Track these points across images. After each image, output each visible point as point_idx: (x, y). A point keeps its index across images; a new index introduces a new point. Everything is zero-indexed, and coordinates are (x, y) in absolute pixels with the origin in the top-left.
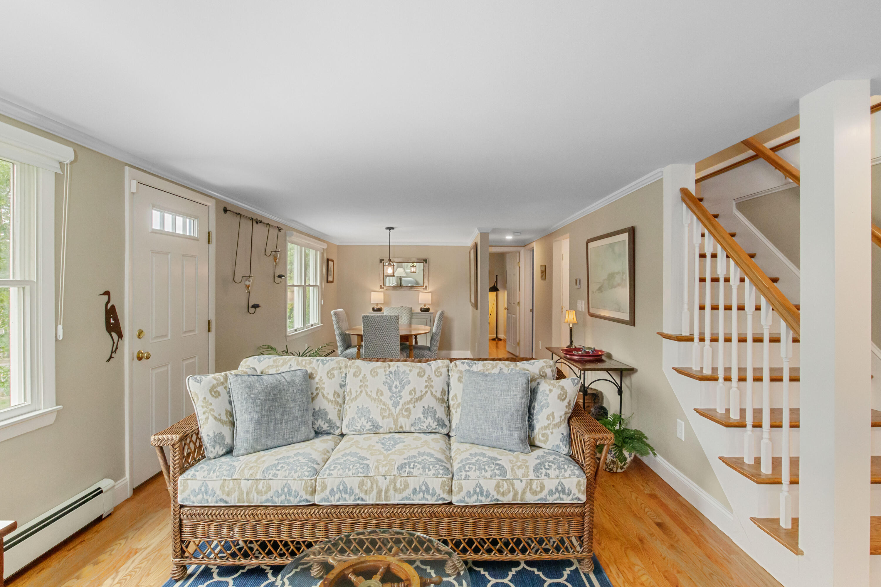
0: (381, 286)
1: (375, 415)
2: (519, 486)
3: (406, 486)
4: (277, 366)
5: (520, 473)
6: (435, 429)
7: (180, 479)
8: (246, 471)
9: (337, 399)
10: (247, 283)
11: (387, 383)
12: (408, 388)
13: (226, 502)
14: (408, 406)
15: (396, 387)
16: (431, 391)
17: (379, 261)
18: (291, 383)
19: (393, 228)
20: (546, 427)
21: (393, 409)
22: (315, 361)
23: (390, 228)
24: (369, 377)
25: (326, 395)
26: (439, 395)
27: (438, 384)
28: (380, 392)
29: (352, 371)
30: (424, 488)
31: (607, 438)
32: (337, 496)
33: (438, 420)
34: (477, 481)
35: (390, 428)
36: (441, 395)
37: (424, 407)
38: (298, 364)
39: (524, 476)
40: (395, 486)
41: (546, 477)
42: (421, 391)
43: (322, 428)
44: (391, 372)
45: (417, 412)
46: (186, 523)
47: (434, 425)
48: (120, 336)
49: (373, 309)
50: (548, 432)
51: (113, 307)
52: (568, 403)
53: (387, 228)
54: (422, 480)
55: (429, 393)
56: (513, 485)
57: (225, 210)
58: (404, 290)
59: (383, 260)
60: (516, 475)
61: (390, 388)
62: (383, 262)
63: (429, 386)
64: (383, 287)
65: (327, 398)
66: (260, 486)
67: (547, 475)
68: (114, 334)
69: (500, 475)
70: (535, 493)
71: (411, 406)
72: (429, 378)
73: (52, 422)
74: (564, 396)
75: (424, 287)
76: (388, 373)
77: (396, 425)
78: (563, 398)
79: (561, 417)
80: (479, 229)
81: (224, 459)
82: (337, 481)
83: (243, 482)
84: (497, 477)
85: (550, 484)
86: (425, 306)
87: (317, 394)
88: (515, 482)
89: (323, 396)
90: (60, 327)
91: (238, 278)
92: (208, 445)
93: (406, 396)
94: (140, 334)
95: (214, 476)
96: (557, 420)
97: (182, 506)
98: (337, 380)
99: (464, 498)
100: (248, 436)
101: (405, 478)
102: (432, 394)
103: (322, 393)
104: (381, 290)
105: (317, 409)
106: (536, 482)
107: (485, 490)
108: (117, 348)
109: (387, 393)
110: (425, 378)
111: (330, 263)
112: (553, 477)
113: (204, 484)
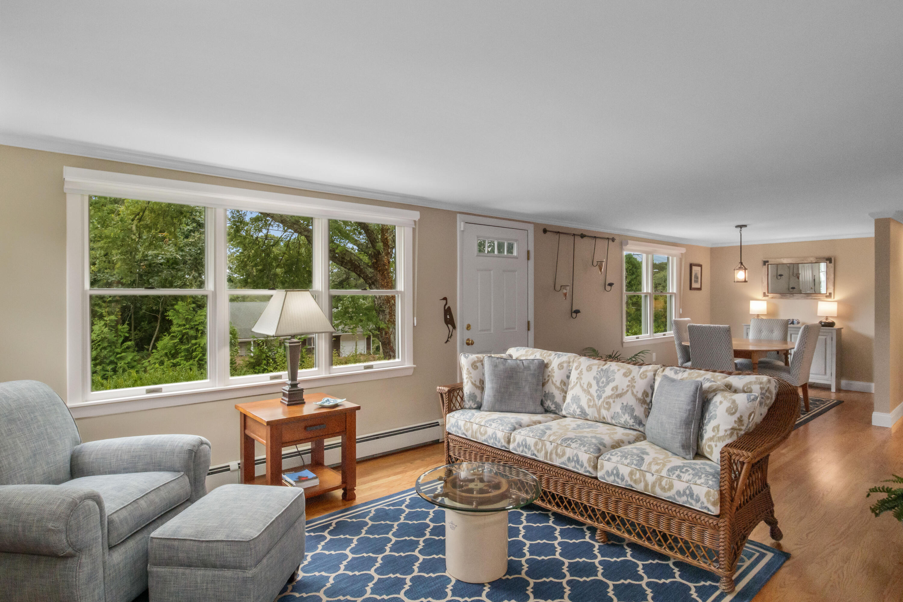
0: (764, 293)
1: (584, 403)
2: (650, 479)
3: (564, 454)
4: (527, 355)
5: (654, 468)
6: (633, 426)
7: (448, 415)
8: (478, 419)
9: (563, 387)
10: (565, 291)
11: (597, 378)
12: (611, 385)
13: (466, 435)
14: (609, 400)
15: (603, 383)
16: (632, 391)
17: (761, 263)
18: (527, 368)
20: (711, 439)
21: (596, 400)
22: (554, 354)
23: (741, 227)
24: (584, 371)
25: (554, 382)
26: (640, 395)
27: (641, 385)
28: (590, 385)
29: (575, 365)
30: (575, 459)
31: (744, 455)
32: (521, 449)
33: (635, 418)
34: (615, 465)
35: (595, 417)
36: (643, 395)
37: (623, 404)
38: (541, 355)
39: (657, 471)
40: (556, 452)
41: (677, 478)
42: (623, 389)
43: (550, 407)
44: (602, 370)
45: (617, 408)
46: (451, 444)
47: (631, 422)
48: (454, 327)
50: (713, 444)
51: (449, 308)
52: (738, 418)
53: (737, 227)
54: (575, 452)
55: (630, 392)
56: (644, 476)
57: (545, 231)
58: (797, 299)
59: (768, 262)
60: (650, 469)
61: (598, 383)
62: (767, 264)
63: (631, 386)
64: (767, 294)
65: (555, 385)
66: (482, 430)
67: (679, 477)
68: (449, 326)
69: (636, 465)
70: (663, 489)
71: (611, 401)
72: (633, 379)
73: (411, 374)
74: (734, 410)
75: (828, 294)
76: (600, 369)
77: (599, 415)
78: (732, 412)
79: (726, 431)
80: (871, 215)
81: (473, 411)
82: (522, 438)
83: (474, 425)
84: (633, 466)
85: (679, 486)
86: (827, 319)
87: (548, 380)
88: (647, 474)
89: (553, 382)
90: (415, 318)
91: (558, 288)
92: (466, 399)
93: (608, 391)
94: (468, 327)
95: (462, 417)
96: (721, 433)
97: (449, 433)
98: (564, 372)
99: (604, 475)
100: (490, 399)
101: (564, 447)
102: (633, 393)
103: (552, 380)
104: (764, 298)
105: (547, 392)
106: (666, 479)
107: (621, 474)
108: (452, 335)
109: (595, 387)
110: (629, 378)
111: (696, 269)
112: (684, 480)
113: (457, 422)
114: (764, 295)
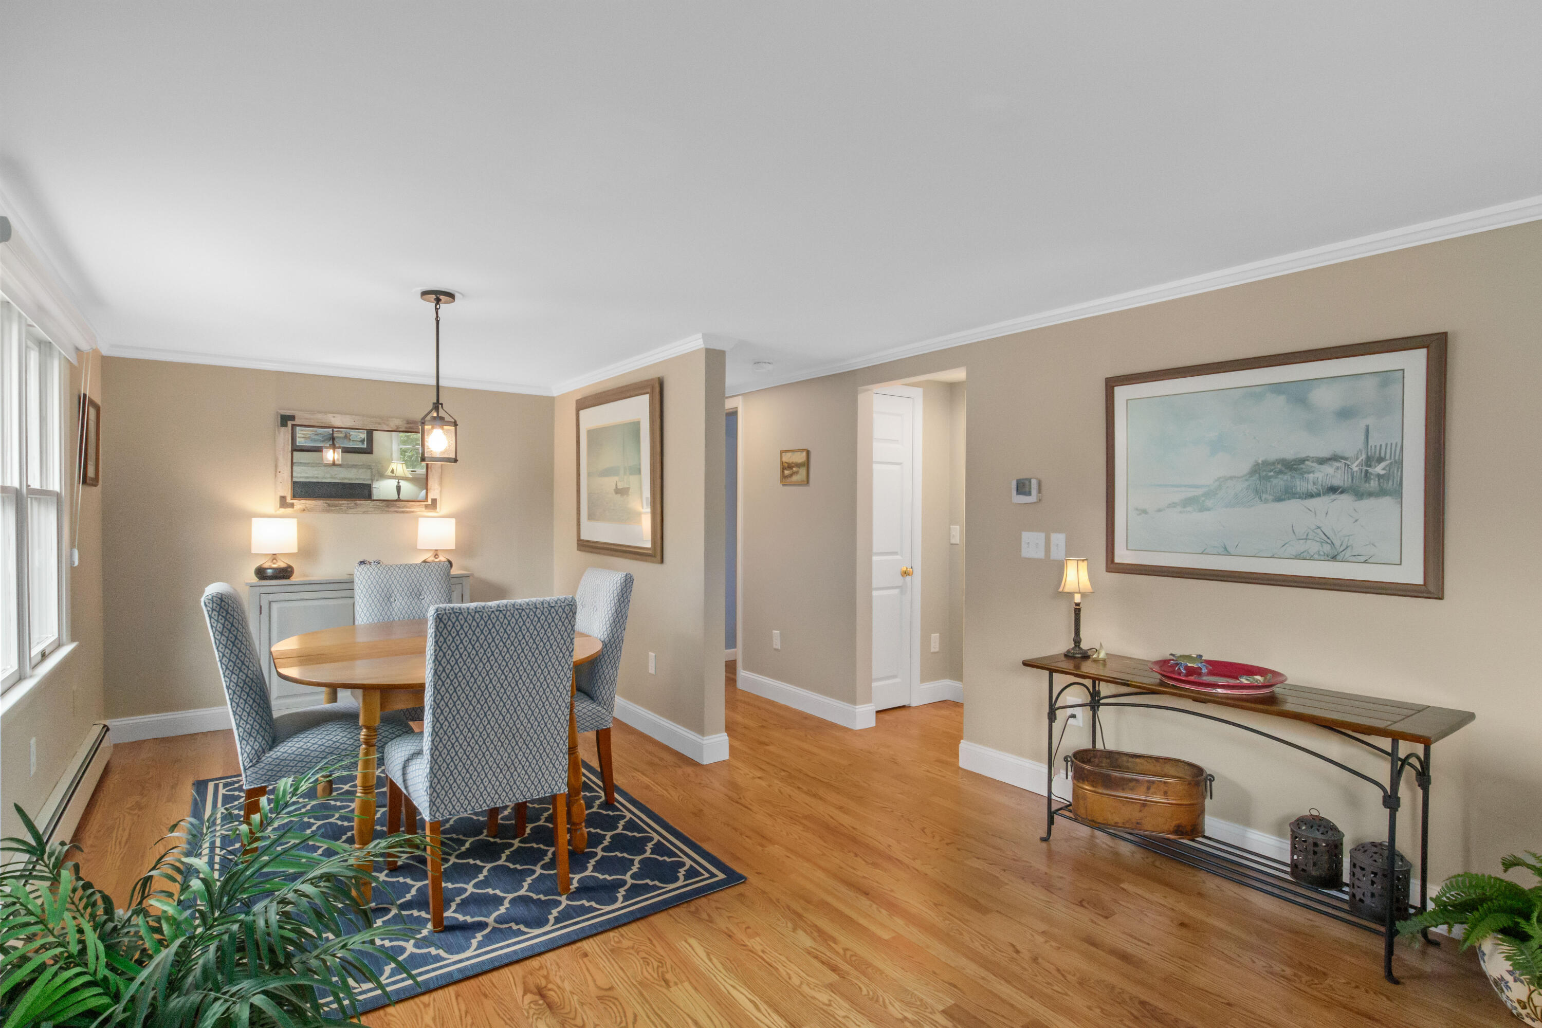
0: (283, 498)
19: (451, 296)
23: (439, 296)
49: (261, 573)
58: (365, 513)
59: (292, 418)
62: (290, 423)
64: (289, 500)
75: (430, 502)
86: (436, 556)
104: (282, 511)
111: (91, 413)
114: (283, 502)
